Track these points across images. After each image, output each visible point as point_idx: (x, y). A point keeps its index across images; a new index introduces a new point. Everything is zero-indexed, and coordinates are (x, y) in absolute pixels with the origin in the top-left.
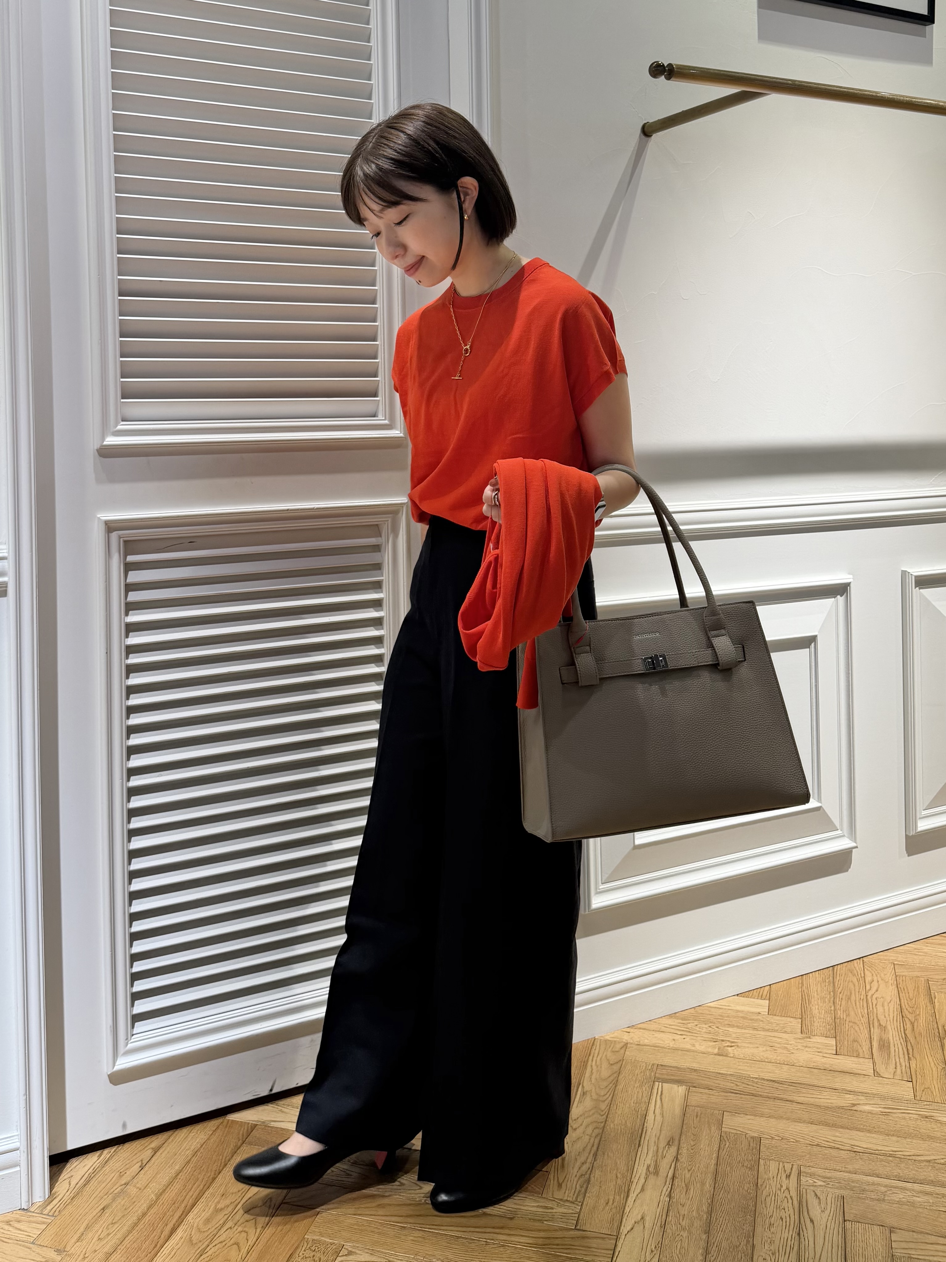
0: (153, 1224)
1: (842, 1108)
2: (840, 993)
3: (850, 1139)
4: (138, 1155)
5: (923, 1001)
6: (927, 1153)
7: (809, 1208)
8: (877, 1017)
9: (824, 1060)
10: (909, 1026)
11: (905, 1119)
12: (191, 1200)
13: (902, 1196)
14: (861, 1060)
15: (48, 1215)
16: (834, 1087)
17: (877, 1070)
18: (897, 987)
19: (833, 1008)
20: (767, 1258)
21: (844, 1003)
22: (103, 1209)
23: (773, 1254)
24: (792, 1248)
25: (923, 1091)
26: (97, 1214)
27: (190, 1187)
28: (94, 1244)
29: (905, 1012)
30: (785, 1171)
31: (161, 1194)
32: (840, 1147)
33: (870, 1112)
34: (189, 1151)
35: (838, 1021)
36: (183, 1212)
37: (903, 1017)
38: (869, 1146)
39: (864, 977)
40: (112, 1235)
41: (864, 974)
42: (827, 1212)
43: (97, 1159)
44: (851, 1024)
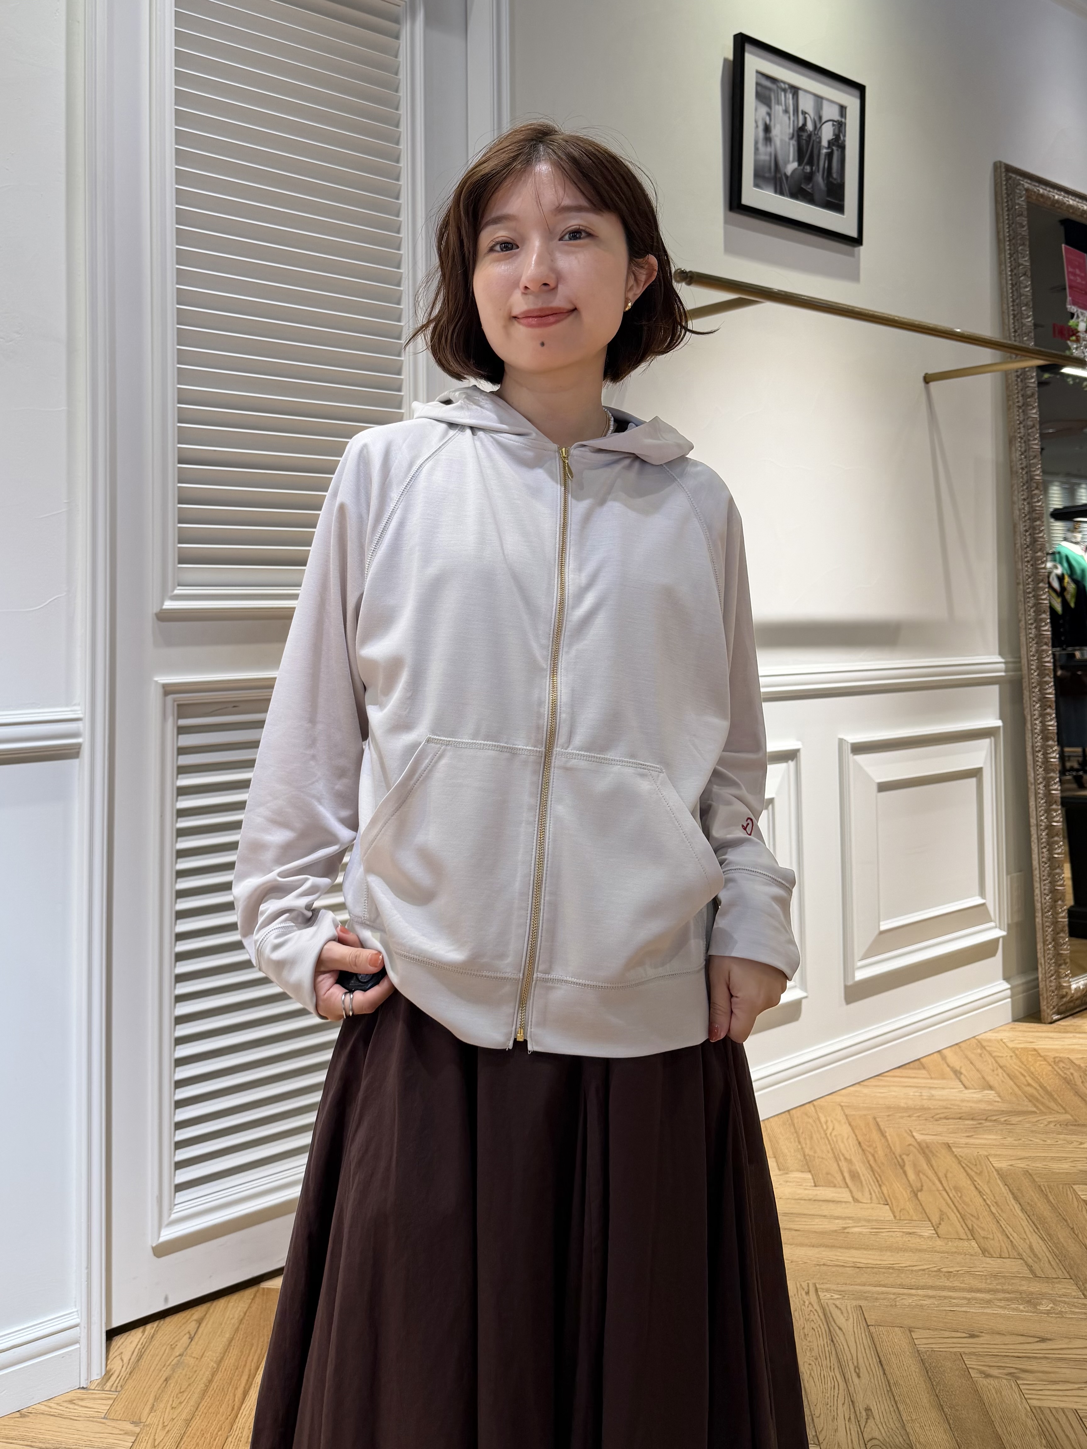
0: (223, 1389)
1: (836, 1231)
2: (802, 1133)
3: (851, 1257)
4: (183, 1328)
5: (875, 1135)
6: (920, 1263)
7: (835, 1318)
8: (840, 1151)
9: (807, 1192)
10: (871, 1158)
11: (892, 1236)
12: (253, 1364)
13: (910, 1301)
14: (839, 1190)
15: (110, 1391)
16: (824, 1214)
17: (856, 1197)
18: (850, 1125)
19: (799, 1147)
20: (811, 1362)
21: (808, 1142)
22: (166, 1380)
23: (816, 1359)
24: (830, 1353)
25: (900, 1211)
26: (161, 1385)
27: (247, 1352)
28: (169, 1413)
29: (865, 1147)
30: (803, 1289)
31: (220, 1361)
32: (845, 1264)
33: (860, 1233)
34: (233, 1321)
35: (807, 1158)
36: (249, 1375)
37: (863, 1150)
38: (870, 1261)
39: (819, 1119)
40: (184, 1403)
41: (817, 1114)
42: (851, 1320)
43: (141, 1335)
44: (820, 1160)
